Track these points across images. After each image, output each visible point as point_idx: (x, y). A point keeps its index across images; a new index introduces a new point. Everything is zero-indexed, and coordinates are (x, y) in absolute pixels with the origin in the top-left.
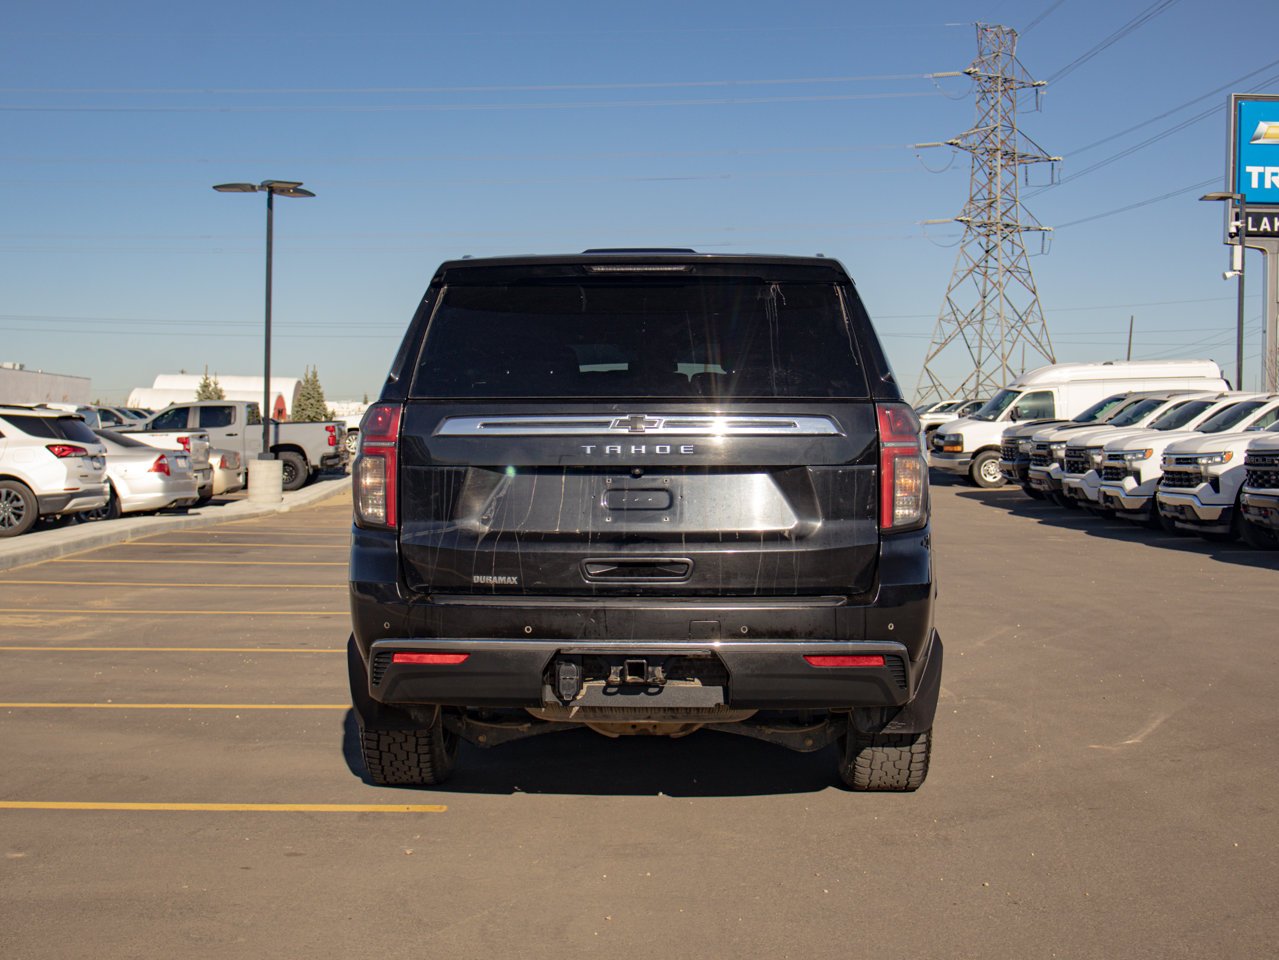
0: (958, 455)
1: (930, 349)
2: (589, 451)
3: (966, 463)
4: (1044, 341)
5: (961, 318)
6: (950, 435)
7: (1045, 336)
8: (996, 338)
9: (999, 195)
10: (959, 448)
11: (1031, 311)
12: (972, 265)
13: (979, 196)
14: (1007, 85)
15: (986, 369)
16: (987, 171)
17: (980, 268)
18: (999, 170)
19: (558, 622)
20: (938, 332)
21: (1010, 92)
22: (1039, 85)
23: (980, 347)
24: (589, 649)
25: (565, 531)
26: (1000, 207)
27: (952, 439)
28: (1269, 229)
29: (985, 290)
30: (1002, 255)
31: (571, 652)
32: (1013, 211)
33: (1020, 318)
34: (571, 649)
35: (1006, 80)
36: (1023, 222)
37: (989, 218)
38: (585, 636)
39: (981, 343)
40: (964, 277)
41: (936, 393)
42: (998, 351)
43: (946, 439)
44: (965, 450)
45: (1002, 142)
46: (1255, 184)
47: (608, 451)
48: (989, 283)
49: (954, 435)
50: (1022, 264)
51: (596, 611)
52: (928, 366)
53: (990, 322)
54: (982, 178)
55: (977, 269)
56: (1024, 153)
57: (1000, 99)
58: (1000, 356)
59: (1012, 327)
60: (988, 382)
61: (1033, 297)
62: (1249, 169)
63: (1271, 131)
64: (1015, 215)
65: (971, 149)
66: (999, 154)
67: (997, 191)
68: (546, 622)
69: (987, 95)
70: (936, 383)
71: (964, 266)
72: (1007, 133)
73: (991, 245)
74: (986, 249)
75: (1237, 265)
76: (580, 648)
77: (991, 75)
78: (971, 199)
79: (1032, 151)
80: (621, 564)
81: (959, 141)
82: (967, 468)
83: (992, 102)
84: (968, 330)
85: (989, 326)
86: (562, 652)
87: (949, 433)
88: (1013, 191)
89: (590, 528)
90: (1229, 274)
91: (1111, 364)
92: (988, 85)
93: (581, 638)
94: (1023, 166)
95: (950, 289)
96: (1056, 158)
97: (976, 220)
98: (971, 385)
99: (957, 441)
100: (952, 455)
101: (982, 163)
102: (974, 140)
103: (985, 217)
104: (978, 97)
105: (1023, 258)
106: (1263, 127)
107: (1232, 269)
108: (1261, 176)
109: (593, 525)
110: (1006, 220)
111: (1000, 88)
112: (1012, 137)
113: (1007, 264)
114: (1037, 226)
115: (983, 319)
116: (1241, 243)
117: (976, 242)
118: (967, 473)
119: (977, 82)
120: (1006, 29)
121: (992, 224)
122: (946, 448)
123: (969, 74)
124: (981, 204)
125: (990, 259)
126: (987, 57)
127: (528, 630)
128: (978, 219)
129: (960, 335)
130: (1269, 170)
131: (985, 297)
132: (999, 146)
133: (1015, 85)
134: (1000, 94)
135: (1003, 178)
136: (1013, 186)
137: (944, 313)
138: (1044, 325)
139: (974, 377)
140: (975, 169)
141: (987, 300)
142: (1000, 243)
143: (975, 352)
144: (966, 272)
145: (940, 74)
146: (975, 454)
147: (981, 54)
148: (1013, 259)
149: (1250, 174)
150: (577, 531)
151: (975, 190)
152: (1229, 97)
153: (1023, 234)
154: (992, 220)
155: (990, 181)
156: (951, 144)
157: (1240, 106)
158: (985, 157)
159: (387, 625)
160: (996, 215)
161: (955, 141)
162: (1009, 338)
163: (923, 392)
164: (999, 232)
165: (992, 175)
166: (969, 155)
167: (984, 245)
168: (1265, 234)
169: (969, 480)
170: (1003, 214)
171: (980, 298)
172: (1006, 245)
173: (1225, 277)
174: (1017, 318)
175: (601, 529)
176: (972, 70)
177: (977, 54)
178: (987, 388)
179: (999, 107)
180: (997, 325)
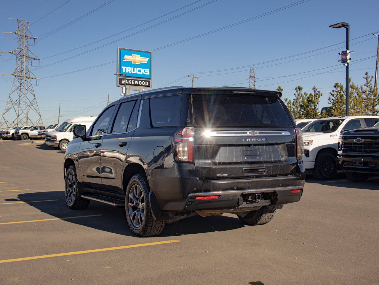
0: (56, 141)
1: (4, 111)
2: (243, 140)
3: (57, 144)
4: (37, 110)
5: (13, 102)
6: (52, 136)
7: (38, 108)
8: (24, 109)
9: (24, 68)
10: (56, 140)
11: (34, 101)
12: (16, 88)
13: (18, 68)
14: (26, 37)
15: (21, 117)
16: (21, 61)
17: (19, 88)
18: (24, 61)
19: (242, 186)
20: (6, 106)
21: (27, 39)
22: (35, 38)
23: (19, 111)
24: (249, 192)
25: (236, 161)
26: (24, 71)
27: (53, 137)
28: (131, 83)
29: (20, 95)
30: (25, 85)
31: (246, 193)
32: (28, 73)
33: (31, 103)
34: (245, 192)
35: (26, 36)
36: (31, 76)
37: (21, 75)
38: (249, 188)
39: (19, 109)
40: (14, 91)
41: (6, 124)
42: (25, 112)
43: (52, 137)
44: (57, 140)
45: (25, 53)
46: (124, 71)
47: (247, 140)
48: (21, 93)
49: (54, 136)
50: (31, 88)
51: (251, 182)
52: (3, 116)
53: (22, 104)
54: (19, 63)
55: (18, 89)
56: (31, 57)
57: (24, 41)
58: (25, 113)
59: (28, 106)
60: (21, 121)
61: (34, 97)
62: (123, 67)
63: (128, 58)
64: (29, 74)
65: (16, 55)
66: (24, 56)
67: (24, 67)
68: (239, 186)
69: (21, 40)
70: (6, 121)
71: (14, 88)
72: (27, 51)
73: (22, 82)
74: (20, 83)
75: (124, 92)
76: (247, 192)
77: (22, 34)
78: (16, 69)
79: (34, 57)
80: (250, 170)
81: (13, 52)
82: (58, 145)
83: (22, 42)
84: (16, 106)
85: (21, 105)
86: (243, 193)
87: (52, 135)
88: (28, 68)
89: (242, 161)
90: (122, 94)
91: (92, 117)
92: (21, 37)
93: (248, 189)
94: (31, 61)
95: (10, 94)
96: (40, 59)
97: (17, 75)
98: (16, 122)
99: (55, 138)
100: (53, 141)
101: (19, 59)
102: (17, 52)
103: (20, 74)
104: (18, 40)
105: (31, 86)
106: (126, 57)
107: (123, 93)
108: (126, 69)
109: (242, 160)
110: (26, 75)
111: (24, 38)
112: (28, 52)
113: (27, 88)
114: (35, 77)
115: (19, 103)
116: (125, 86)
117: (17, 81)
118: (58, 146)
119: (18, 36)
120: (26, 22)
121: (22, 76)
122: (51, 140)
123: (15, 33)
124: (19, 70)
125: (21, 86)
126: (21, 29)
127: (235, 188)
128: (18, 75)
129: (13, 108)
130: (127, 68)
131: (20, 97)
132: (24, 54)
133: (29, 38)
134: (24, 40)
135: (25, 63)
136: (28, 66)
137: (8, 101)
138: (37, 105)
139: (17, 119)
140: (17, 60)
141: (21, 98)
142: (25, 82)
143: (17, 112)
144: (14, 90)
145: (7, 32)
146: (60, 141)
147: (19, 28)
148: (28, 86)
149: (123, 68)
150: (239, 161)
151: (17, 67)
152: (117, 48)
153: (31, 79)
154: (22, 75)
155: (22, 64)
156: (11, 53)
157: (120, 51)
158: (20, 57)
159: (195, 189)
160: (23, 74)
161: (11, 52)
162: (27, 108)
163: (2, 123)
164: (24, 79)
165: (22, 63)
166: (15, 56)
167: (20, 82)
168: (130, 85)
169: (58, 148)
170: (25, 74)
171: (19, 97)
172: (26, 82)
173: (121, 95)
174: (30, 103)
175: (244, 161)
176: (17, 32)
177: (18, 28)
178: (21, 122)
179: (24, 43)
180: (24, 105)
